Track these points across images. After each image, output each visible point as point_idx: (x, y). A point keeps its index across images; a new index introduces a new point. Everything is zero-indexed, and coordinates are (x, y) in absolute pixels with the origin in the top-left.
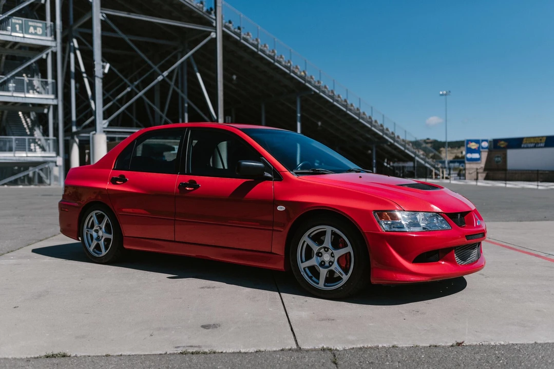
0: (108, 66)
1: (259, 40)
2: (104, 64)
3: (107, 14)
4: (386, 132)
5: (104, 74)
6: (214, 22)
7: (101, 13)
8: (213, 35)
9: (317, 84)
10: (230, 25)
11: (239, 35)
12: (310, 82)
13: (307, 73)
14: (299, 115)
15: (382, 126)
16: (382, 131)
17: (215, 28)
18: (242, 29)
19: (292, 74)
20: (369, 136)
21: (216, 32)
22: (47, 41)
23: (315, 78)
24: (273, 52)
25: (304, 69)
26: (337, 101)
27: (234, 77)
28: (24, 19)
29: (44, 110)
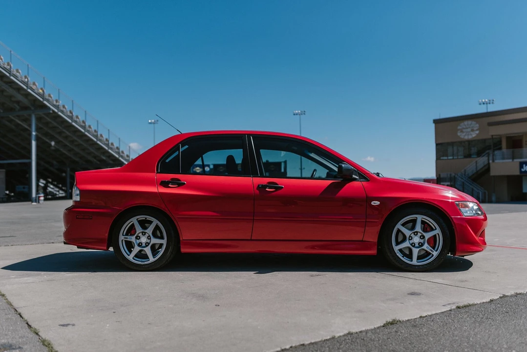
4: (121, 154)
9: (55, 103)
12: (48, 101)
13: (45, 91)
14: (34, 133)
15: (118, 148)
16: (118, 153)
19: (29, 90)
20: (104, 158)
23: (54, 97)
24: (9, 64)
25: (42, 86)
26: (76, 122)
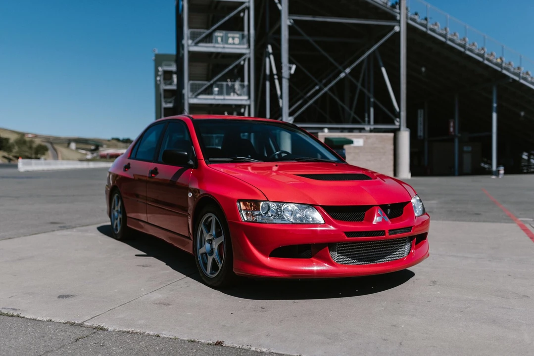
0: (294, 67)
1: (448, 29)
2: (291, 65)
3: (294, 20)
5: (291, 75)
6: (398, 15)
7: (289, 19)
8: (397, 29)
9: (517, 71)
10: (416, 17)
11: (425, 26)
12: (508, 70)
13: (504, 59)
14: (495, 105)
17: (399, 22)
18: (429, 20)
19: (486, 62)
21: (400, 26)
22: (242, 49)
23: (514, 65)
24: (464, 39)
25: (501, 56)
27: (423, 69)
28: (224, 32)
29: (240, 110)
